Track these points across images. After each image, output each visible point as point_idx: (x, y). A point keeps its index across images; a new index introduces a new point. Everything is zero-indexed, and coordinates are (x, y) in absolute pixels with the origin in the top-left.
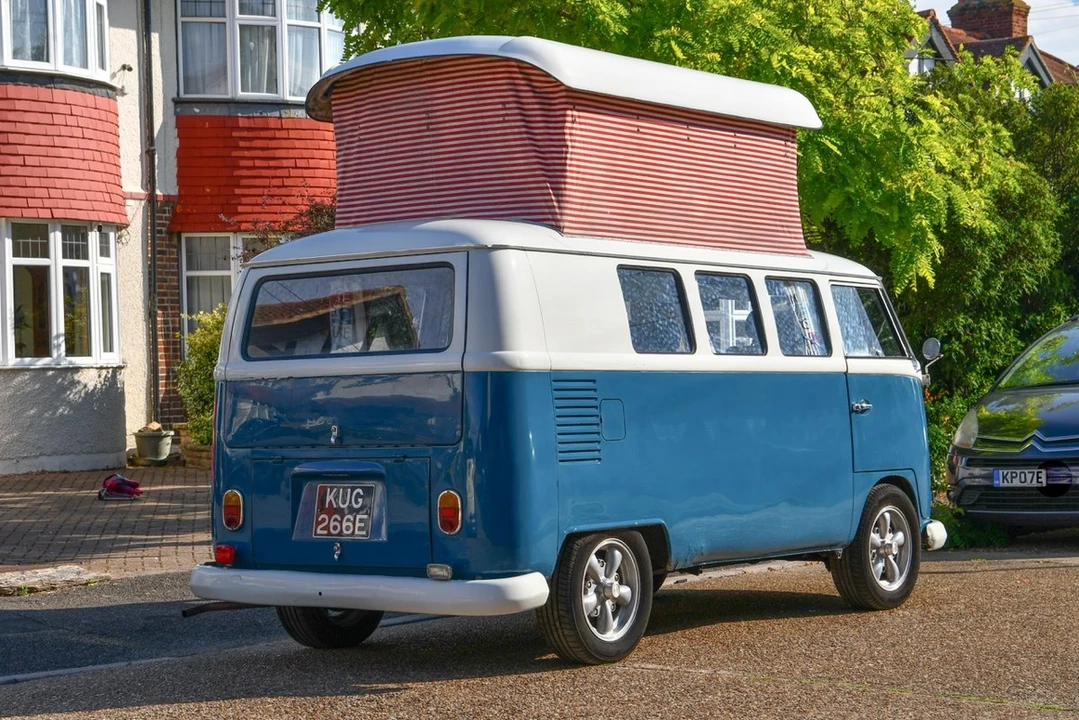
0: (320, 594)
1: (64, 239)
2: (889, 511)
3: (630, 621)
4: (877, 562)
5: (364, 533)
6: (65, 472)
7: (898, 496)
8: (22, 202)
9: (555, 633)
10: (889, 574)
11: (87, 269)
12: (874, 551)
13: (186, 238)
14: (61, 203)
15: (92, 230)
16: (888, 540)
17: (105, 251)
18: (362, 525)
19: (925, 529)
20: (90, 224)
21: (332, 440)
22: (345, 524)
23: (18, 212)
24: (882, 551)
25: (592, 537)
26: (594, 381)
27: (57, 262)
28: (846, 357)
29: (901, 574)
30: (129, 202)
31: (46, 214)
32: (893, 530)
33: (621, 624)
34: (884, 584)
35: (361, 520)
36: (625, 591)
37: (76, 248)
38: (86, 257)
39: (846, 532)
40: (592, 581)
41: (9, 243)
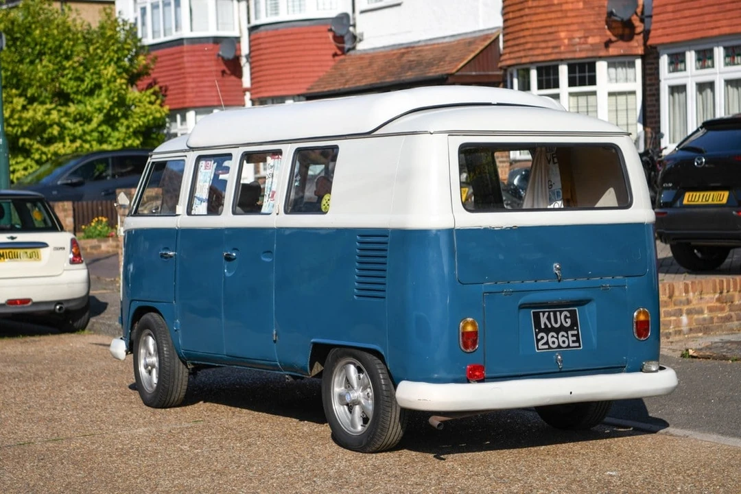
0: (571, 393)
5: (577, 344)
22: (561, 339)
35: (573, 335)
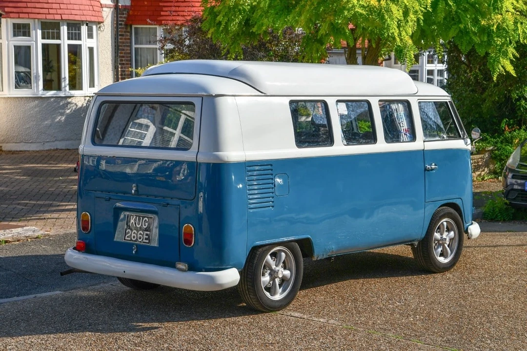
0: (124, 272)
1: (68, 29)
2: (446, 221)
3: (289, 288)
4: (438, 248)
5: (147, 241)
6: (68, 150)
7: (451, 213)
8: (46, 11)
9: (246, 296)
10: (445, 254)
11: (80, 45)
12: (436, 242)
13: (135, 28)
14: (66, 12)
15: (83, 25)
16: (444, 236)
17: (90, 36)
18: (147, 237)
19: (467, 228)
20: (82, 22)
21: (133, 191)
22: (139, 236)
23: (43, 16)
24: (441, 242)
25: (267, 247)
26: (271, 165)
27: (65, 42)
28: (424, 141)
29: (451, 253)
30: (105, 9)
31: (58, 17)
32: (448, 230)
33: (284, 291)
34: (442, 260)
35: (147, 235)
36: (287, 273)
37: (75, 34)
38: (80, 39)
39: (420, 234)
40: (267, 268)
41: (39, 32)
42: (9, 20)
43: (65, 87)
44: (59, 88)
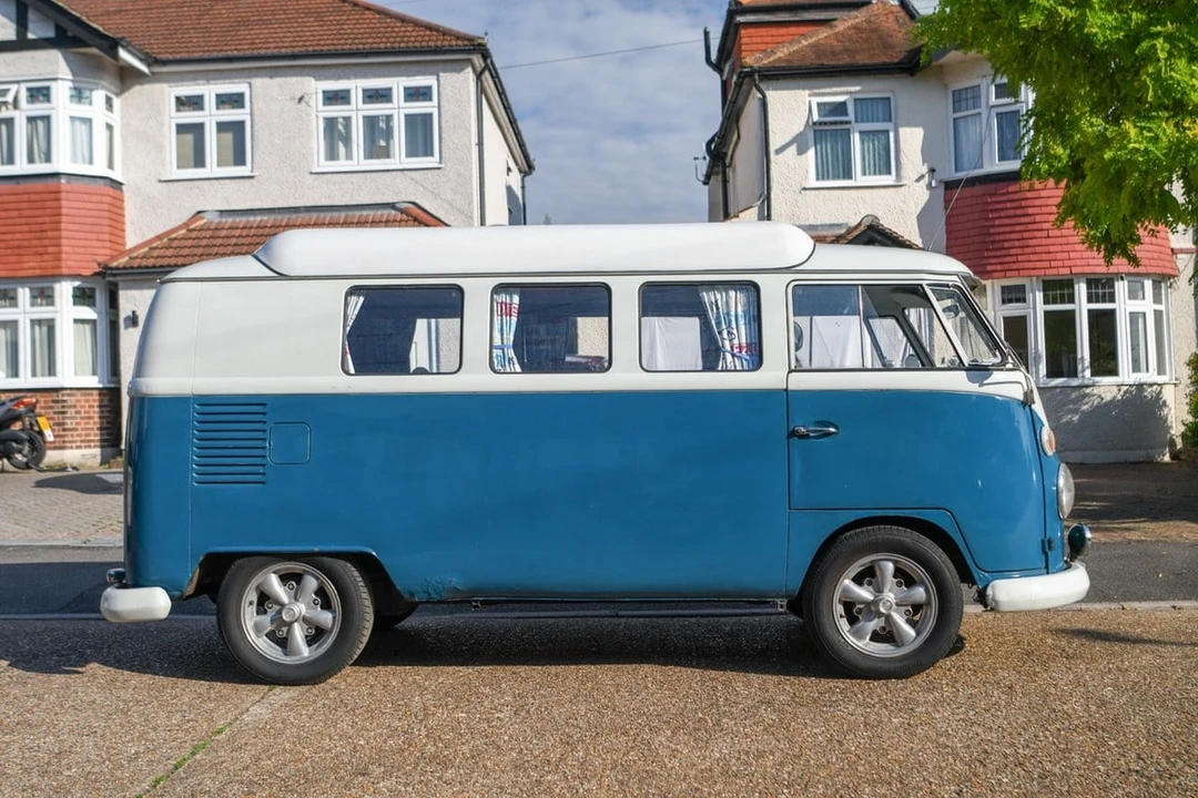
2: (890, 560)
4: (865, 619)
7: (919, 548)
10: (891, 636)
11: (1114, 310)
12: (861, 606)
14: (1079, 262)
15: (1117, 280)
20: (1115, 276)
23: (1045, 272)
24: (873, 608)
26: (264, 405)
27: (1082, 306)
28: (791, 371)
29: (917, 635)
30: (1180, 256)
31: (1067, 272)
34: (878, 650)
36: (326, 616)
37: (1102, 295)
38: (1112, 301)
41: (1040, 296)
42: (995, 281)
43: (1083, 371)
44: (1074, 374)
